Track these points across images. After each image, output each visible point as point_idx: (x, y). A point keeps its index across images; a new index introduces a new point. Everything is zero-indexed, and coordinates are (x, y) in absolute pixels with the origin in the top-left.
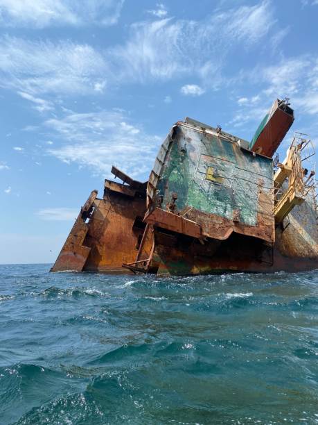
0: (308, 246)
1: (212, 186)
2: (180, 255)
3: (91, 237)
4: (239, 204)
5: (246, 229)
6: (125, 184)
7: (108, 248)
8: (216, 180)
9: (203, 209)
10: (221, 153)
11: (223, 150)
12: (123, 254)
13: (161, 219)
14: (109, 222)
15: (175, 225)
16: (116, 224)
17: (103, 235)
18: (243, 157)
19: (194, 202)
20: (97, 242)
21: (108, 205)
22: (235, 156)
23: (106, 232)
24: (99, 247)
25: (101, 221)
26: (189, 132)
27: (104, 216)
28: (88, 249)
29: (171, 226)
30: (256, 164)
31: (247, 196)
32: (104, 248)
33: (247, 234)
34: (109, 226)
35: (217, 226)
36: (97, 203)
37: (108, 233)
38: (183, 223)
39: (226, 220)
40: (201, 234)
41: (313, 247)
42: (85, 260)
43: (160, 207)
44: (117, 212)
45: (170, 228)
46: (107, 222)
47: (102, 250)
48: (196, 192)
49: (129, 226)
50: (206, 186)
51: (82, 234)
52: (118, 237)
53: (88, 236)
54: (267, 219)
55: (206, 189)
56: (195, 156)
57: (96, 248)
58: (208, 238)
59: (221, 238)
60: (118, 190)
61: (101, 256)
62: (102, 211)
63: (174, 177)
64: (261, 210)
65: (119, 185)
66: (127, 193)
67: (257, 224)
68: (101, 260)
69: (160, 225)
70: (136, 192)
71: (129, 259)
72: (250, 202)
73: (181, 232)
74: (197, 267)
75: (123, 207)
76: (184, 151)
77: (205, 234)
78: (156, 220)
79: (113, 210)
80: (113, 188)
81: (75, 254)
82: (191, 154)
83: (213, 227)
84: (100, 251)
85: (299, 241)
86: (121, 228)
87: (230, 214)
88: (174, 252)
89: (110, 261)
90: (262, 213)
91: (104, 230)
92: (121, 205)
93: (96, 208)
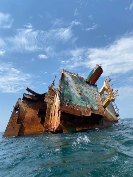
0: (112, 117)
1: (80, 96)
2: (70, 124)
3: (19, 119)
4: (91, 102)
5: (95, 111)
6: (33, 95)
7: (28, 124)
8: (81, 93)
9: (79, 105)
10: (80, 83)
11: (80, 82)
12: (34, 126)
13: (66, 109)
14: (27, 112)
15: (71, 111)
16: (30, 113)
17: (25, 118)
18: (87, 84)
19: (75, 102)
20: (22, 121)
21: (25, 105)
22: (84, 84)
23: (26, 116)
24: (23, 124)
25: (23, 112)
26: (67, 75)
27: (24, 109)
28: (19, 125)
29: (70, 112)
30: (92, 87)
31: (92, 99)
32: (26, 124)
33: (96, 113)
34: (27, 114)
35: (86, 111)
36: (21, 104)
37: (27, 117)
38: (74, 110)
39: (88, 108)
40: (81, 114)
41: (114, 117)
42: (18, 130)
43: (65, 104)
44: (30, 107)
45: (69, 113)
46: (26, 112)
47: (25, 125)
48: (75, 98)
49: (36, 113)
50: (78, 96)
51: (16, 118)
52: (31, 118)
53: (18, 119)
54: (101, 107)
55: (78, 97)
56: (71, 84)
57: (22, 124)
58: (83, 116)
59: (88, 116)
60: (30, 98)
61: (25, 128)
62: (23, 107)
63: (66, 92)
64: (98, 104)
65: (30, 95)
66: (34, 99)
67: (98, 109)
68: (25, 129)
69: (65, 112)
70: (38, 99)
71: (38, 128)
72: (94, 101)
73: (73, 114)
74: (78, 128)
75: (32, 105)
76: (67, 82)
77: (82, 114)
78: (64, 110)
79: (28, 106)
80: (27, 97)
81: (13, 127)
82: (70, 83)
83: (84, 112)
84: (24, 125)
85: (109, 115)
86: (32, 114)
87: (88, 106)
88: (68, 123)
89: (29, 130)
90: (99, 105)
91: (25, 116)
92: (32, 104)
93: (20, 106)
